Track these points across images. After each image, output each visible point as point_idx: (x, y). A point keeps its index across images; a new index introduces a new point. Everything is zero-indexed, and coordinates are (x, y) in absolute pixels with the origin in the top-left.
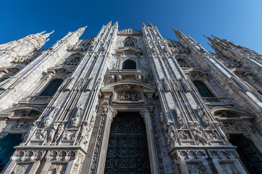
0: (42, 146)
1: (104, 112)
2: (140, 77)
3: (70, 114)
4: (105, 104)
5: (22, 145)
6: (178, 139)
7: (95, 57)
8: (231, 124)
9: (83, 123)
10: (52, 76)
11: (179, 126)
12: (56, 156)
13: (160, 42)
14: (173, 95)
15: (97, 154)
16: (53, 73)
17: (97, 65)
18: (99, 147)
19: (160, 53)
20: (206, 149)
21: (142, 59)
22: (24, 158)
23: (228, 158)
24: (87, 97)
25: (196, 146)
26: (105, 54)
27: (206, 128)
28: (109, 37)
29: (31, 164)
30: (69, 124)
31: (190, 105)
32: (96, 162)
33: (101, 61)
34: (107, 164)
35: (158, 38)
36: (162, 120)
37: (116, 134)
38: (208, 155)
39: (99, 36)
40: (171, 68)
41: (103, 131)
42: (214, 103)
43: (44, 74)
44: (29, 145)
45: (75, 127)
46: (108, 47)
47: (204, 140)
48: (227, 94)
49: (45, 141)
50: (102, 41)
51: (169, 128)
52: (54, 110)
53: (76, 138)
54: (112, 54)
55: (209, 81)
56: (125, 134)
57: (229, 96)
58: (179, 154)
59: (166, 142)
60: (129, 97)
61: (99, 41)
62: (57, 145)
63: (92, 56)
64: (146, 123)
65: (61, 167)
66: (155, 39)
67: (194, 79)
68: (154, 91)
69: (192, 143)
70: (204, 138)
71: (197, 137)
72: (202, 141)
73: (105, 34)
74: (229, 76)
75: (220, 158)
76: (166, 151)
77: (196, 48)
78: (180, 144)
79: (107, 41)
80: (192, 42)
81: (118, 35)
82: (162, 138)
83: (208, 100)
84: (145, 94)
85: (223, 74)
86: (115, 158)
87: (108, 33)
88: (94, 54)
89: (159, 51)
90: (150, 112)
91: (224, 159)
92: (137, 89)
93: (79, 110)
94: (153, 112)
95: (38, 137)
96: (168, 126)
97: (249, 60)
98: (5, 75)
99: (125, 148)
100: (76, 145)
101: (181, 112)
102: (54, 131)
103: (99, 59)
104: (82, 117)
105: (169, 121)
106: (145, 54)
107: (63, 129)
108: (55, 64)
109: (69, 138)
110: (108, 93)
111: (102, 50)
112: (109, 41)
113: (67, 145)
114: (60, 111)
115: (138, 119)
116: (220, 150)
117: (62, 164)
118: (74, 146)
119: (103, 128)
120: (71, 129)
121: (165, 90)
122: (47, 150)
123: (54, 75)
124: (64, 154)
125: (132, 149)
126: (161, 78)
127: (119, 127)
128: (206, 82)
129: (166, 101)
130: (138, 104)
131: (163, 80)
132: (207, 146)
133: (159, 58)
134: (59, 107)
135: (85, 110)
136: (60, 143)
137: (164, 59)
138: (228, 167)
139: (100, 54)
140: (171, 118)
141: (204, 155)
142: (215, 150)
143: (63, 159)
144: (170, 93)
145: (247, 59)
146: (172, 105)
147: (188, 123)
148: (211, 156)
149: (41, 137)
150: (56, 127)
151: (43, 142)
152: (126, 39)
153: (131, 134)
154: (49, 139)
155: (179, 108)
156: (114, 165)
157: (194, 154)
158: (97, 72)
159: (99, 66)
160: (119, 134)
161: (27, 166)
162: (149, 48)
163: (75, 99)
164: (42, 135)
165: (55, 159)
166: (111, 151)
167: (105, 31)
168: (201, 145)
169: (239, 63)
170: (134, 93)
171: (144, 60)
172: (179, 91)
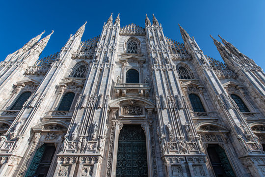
0: (75, 154)
1: (113, 125)
2: (142, 91)
3: (89, 130)
4: (114, 119)
5: (61, 153)
6: (167, 149)
7: (101, 70)
8: (212, 136)
9: (99, 137)
10: (64, 89)
11: (169, 139)
12: (85, 160)
13: (163, 49)
14: (168, 113)
15: (111, 158)
16: (65, 87)
17: (104, 80)
18: (112, 153)
19: (162, 63)
20: (185, 156)
21: (145, 68)
22: (65, 162)
23: (199, 162)
24: (99, 114)
25: (179, 154)
26: (110, 66)
27: (189, 141)
28: (112, 42)
29: (70, 166)
30: (90, 138)
31: (180, 122)
32: (111, 164)
33: (106, 75)
34: (118, 165)
35: (162, 42)
36: (158, 133)
37: (123, 142)
38: (186, 161)
39: (102, 41)
40: (170, 83)
41: (113, 141)
42: (202, 118)
43: (57, 87)
44: (66, 153)
45: (94, 140)
46: (112, 56)
47: (186, 150)
48: (215, 108)
49: (76, 150)
50: (105, 47)
51: (162, 141)
52: (77, 126)
53: (96, 148)
54: (116, 63)
55: (203, 95)
56: (130, 142)
57: (217, 110)
58: (166, 159)
59: (160, 149)
60: (133, 111)
61: (102, 48)
62: (84, 153)
63: (98, 69)
64: (146, 135)
65: (90, 167)
66: (158, 44)
67: (190, 93)
68: (153, 107)
69: (177, 152)
70: (186, 149)
71: (181, 148)
72: (184, 151)
73: (107, 36)
74: (220, 92)
75: (193, 163)
76: (160, 156)
77: (197, 56)
78: (168, 153)
79: (110, 47)
80: (195, 49)
81: (120, 35)
82: (157, 147)
83: (199, 115)
84: (146, 109)
85: (215, 90)
86: (123, 161)
87: (110, 34)
88: (99, 65)
89: (161, 60)
90: (150, 126)
91: (196, 163)
92: (140, 104)
93: (96, 127)
94: (151, 126)
95: (70, 147)
96: (161, 139)
97: (244, 73)
98: (23, 89)
99: (129, 153)
100: (97, 153)
101: (172, 128)
102: (80, 143)
103: (105, 73)
104: (98, 132)
105: (162, 136)
106: (148, 62)
107: (86, 141)
108: (64, 75)
109: (91, 148)
110: (115, 108)
111: (106, 60)
112: (112, 47)
113: (91, 153)
114: (81, 126)
115: (140, 131)
116: (194, 157)
117: (90, 166)
118: (96, 154)
119: (113, 139)
120: (92, 141)
121: (162, 108)
122: (79, 156)
123: (66, 88)
124: (90, 160)
125: (135, 154)
126: (160, 94)
127: (125, 137)
128: (201, 96)
129: (162, 118)
130: (140, 118)
131: (161, 97)
132: (187, 154)
133: (160, 71)
134: (80, 124)
135: (99, 125)
136: (86, 152)
137: (166, 72)
138: (198, 168)
139: (106, 66)
140: (164, 133)
141: (184, 160)
142: (191, 157)
143: (90, 162)
144: (166, 110)
145: (243, 71)
146: (166, 121)
147: (177, 137)
148: (188, 161)
149: (72, 147)
150: (81, 140)
151: (74, 151)
152: (129, 40)
153: (134, 142)
154: (78, 148)
155: (171, 125)
156: (123, 165)
157: (177, 160)
158: (104, 88)
159: (106, 81)
160: (125, 142)
161: (68, 167)
162: (152, 57)
163: (90, 116)
164: (73, 146)
165: (85, 162)
166: (119, 155)
167: (107, 31)
168: (182, 154)
169: (236, 74)
170: (137, 107)
171: (146, 70)
172: (173, 109)
